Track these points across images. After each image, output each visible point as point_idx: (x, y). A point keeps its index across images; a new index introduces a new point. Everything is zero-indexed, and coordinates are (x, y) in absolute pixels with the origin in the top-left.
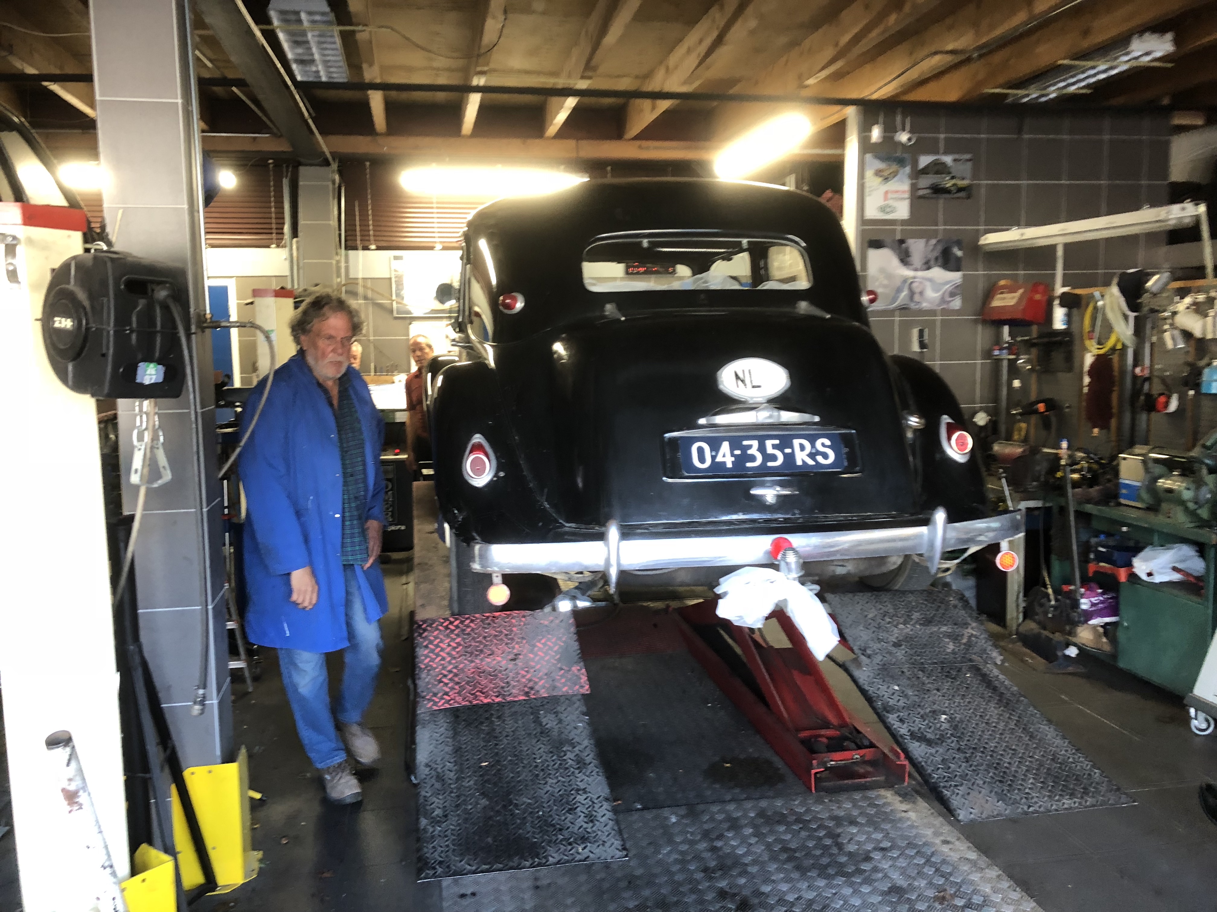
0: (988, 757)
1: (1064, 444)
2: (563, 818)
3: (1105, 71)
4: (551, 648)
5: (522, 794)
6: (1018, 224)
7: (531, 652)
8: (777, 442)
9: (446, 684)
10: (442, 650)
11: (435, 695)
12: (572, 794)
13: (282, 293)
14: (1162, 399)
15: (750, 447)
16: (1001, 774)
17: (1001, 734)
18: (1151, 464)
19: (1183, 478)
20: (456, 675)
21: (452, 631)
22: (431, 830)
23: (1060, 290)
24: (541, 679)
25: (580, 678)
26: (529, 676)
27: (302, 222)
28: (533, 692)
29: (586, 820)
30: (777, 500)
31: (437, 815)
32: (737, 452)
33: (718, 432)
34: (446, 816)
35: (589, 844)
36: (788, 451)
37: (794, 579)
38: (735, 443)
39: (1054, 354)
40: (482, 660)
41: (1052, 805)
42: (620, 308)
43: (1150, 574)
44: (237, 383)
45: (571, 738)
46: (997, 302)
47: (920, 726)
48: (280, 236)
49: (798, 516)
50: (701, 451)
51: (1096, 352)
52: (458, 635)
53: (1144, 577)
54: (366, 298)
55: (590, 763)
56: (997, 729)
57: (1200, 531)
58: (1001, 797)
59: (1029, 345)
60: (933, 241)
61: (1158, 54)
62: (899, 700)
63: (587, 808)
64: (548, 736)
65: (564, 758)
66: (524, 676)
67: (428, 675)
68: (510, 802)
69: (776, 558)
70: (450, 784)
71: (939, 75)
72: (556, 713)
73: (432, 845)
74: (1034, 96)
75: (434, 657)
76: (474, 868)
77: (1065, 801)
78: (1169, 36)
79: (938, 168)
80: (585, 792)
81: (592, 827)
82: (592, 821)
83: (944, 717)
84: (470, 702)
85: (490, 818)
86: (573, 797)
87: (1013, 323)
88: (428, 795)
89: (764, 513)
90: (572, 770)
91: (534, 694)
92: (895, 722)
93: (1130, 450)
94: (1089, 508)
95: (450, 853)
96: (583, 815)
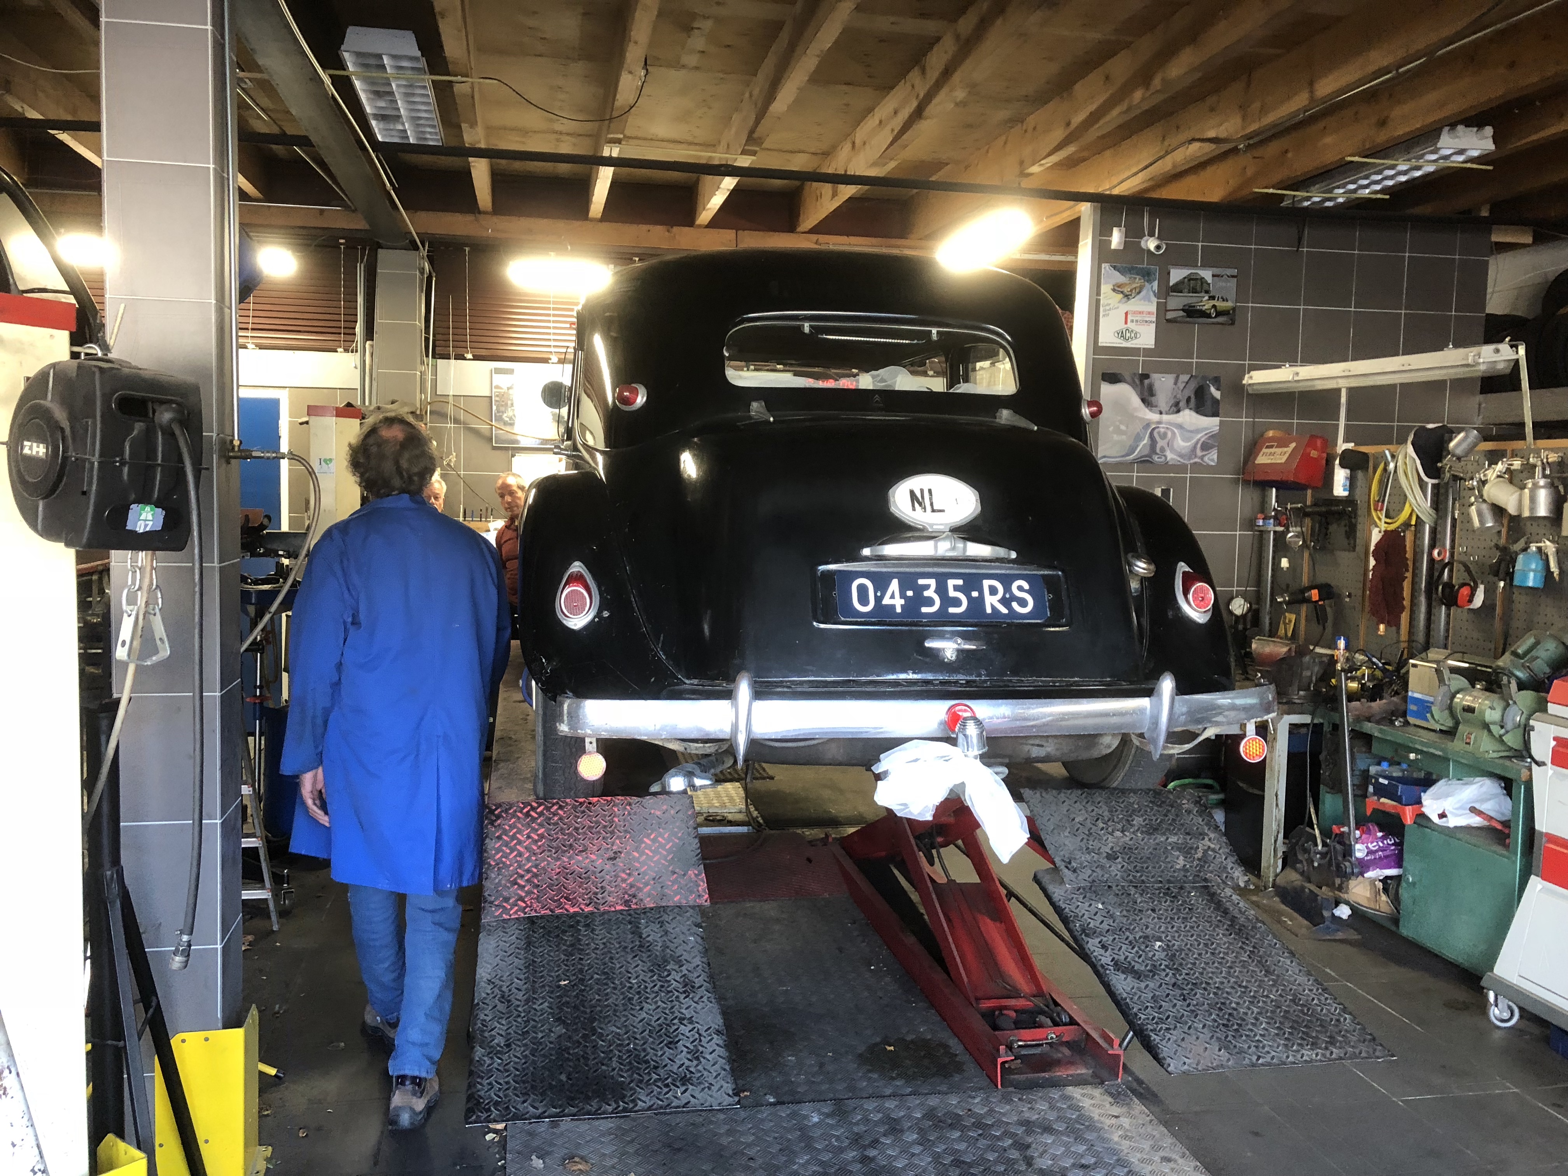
0: (1211, 995)
1: (1342, 644)
2: (660, 1053)
3: (1405, 173)
4: (662, 846)
5: (609, 1022)
6: (1292, 360)
7: (637, 849)
8: (960, 582)
9: (522, 887)
10: (520, 842)
11: (506, 900)
12: (674, 1024)
13: (348, 410)
14: (1465, 591)
15: (927, 587)
16: (1227, 1016)
17: (1230, 967)
18: (1446, 673)
19: (1488, 694)
20: (535, 875)
21: (534, 820)
22: (488, 1062)
23: (1342, 446)
24: (646, 884)
25: (699, 886)
26: (631, 880)
27: (378, 321)
28: (634, 901)
29: (689, 1056)
30: (957, 656)
31: (498, 1045)
32: (910, 593)
33: (885, 566)
34: (508, 1046)
35: (691, 1087)
36: (975, 594)
37: (976, 758)
38: (908, 582)
39: (1333, 528)
40: (570, 858)
41: (1288, 1057)
42: (769, 408)
43: (1442, 816)
44: (285, 527)
45: (677, 955)
46: (1263, 459)
47: (1127, 954)
48: (349, 338)
49: (983, 678)
50: (862, 589)
51: (1383, 527)
52: (541, 825)
53: (1435, 819)
54: (456, 421)
55: (700, 987)
56: (1224, 961)
57: (1507, 763)
58: (1225, 1045)
59: (1302, 514)
60: (1185, 378)
61: (1475, 153)
62: (1102, 922)
63: (693, 1042)
64: (649, 951)
65: (668, 979)
66: (624, 881)
67: (498, 875)
68: (594, 1031)
69: (953, 731)
70: (518, 1006)
71: (1199, 167)
72: (662, 924)
73: (488, 1081)
74: (1317, 199)
75: (508, 851)
76: (540, 1111)
77: (1304, 1052)
78: (1489, 131)
79: (1194, 285)
80: (691, 1023)
81: (697, 1065)
82: (697, 1058)
83: (1158, 944)
84: (551, 910)
85: (567, 1049)
86: (676, 1027)
87: (1281, 486)
88: (488, 1019)
89: (941, 672)
90: (676, 994)
91: (636, 904)
92: (1096, 949)
93: (1423, 655)
94: (1369, 727)
95: (510, 1092)
96: (685, 1050)
